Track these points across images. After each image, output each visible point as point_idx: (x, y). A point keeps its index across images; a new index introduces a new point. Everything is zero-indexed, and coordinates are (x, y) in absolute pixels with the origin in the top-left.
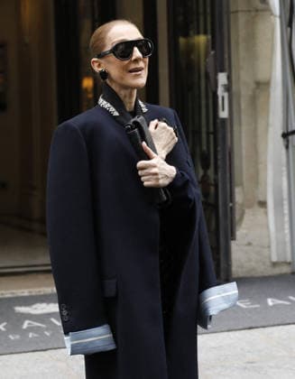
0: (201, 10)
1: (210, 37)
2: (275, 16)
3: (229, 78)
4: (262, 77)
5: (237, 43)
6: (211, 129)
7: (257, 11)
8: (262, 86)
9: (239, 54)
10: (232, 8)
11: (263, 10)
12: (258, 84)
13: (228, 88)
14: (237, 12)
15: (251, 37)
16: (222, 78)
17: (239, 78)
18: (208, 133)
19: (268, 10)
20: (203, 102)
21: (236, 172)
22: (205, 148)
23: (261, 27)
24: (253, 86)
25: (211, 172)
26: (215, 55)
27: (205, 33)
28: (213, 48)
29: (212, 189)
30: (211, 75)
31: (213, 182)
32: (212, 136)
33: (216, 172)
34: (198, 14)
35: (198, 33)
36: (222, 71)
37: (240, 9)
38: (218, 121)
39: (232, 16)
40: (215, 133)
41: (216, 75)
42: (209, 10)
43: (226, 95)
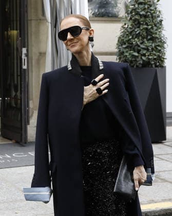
0: (15, 19)
1: (19, 31)
2: (49, 22)
3: (27, 50)
4: (42, 50)
5: (31, 35)
6: (19, 74)
7: (40, 20)
8: (42, 55)
9: (32, 40)
10: (29, 18)
11: (43, 20)
12: (40, 53)
13: (27, 55)
14: (31, 20)
15: (38, 32)
16: (24, 50)
17: (32, 50)
18: (17, 76)
19: (46, 20)
20: (15, 61)
21: (30, 93)
22: (16, 82)
23: (42, 28)
24: (38, 54)
25: (18, 93)
26: (21, 40)
27: (17, 30)
28: (20, 37)
29: (19, 101)
30: (19, 48)
31: (19, 98)
32: (19, 77)
33: (21, 93)
34: (13, 21)
35: (13, 30)
36: (24, 47)
37: (33, 19)
38: (22, 70)
39: (29, 22)
40: (21, 76)
41: (21, 49)
42: (18, 19)
43: (26, 58)
